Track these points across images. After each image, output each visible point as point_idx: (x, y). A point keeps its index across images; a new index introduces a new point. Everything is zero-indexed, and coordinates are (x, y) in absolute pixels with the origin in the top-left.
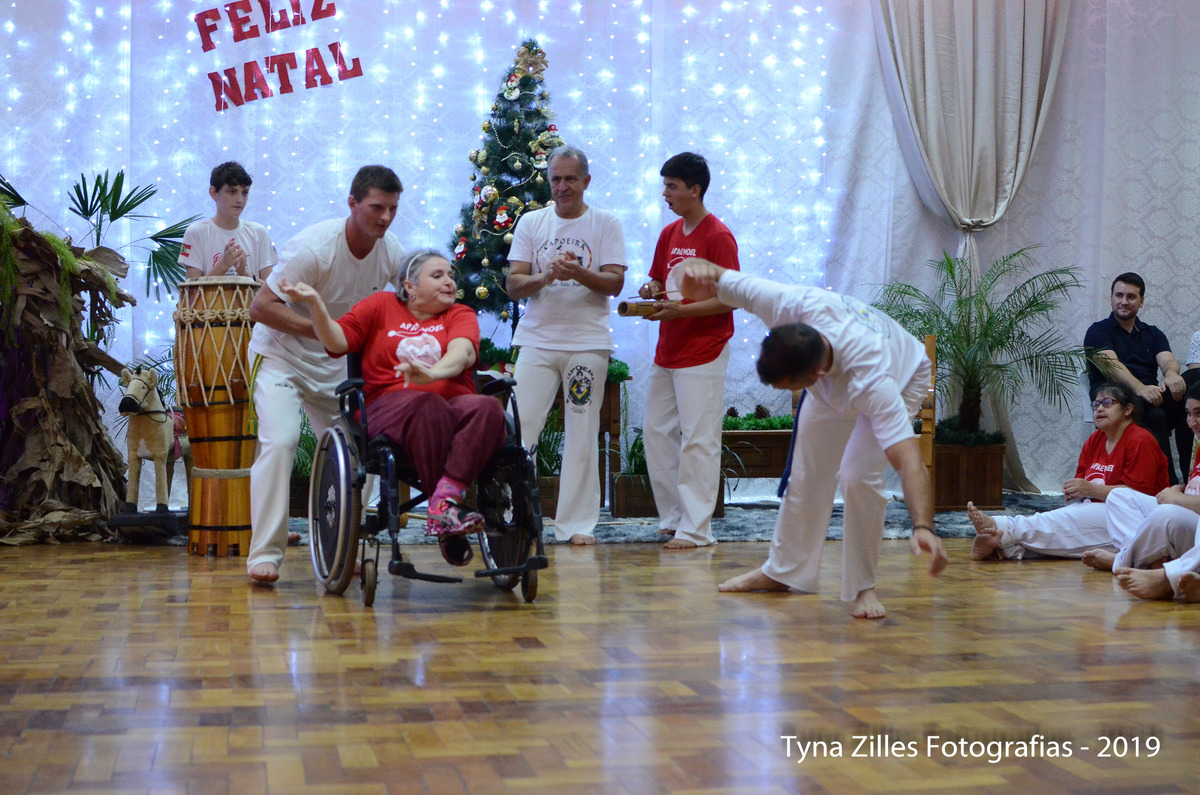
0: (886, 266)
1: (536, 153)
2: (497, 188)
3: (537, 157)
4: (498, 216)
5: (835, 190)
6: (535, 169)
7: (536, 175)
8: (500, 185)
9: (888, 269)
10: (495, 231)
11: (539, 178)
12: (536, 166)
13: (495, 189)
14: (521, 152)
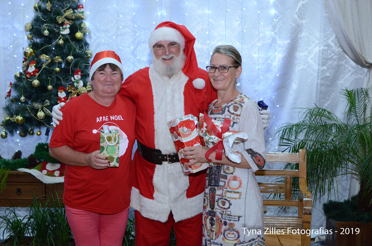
0: (317, 90)
1: (63, 24)
2: (32, 48)
3: (64, 27)
4: (30, 68)
5: (284, 42)
6: (61, 34)
7: (60, 39)
8: (34, 46)
9: (318, 92)
10: (26, 77)
11: (61, 42)
12: (62, 33)
13: (31, 50)
14: (52, 23)
